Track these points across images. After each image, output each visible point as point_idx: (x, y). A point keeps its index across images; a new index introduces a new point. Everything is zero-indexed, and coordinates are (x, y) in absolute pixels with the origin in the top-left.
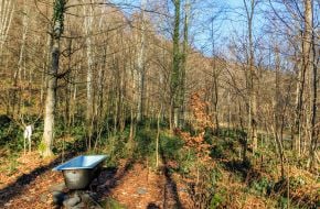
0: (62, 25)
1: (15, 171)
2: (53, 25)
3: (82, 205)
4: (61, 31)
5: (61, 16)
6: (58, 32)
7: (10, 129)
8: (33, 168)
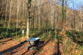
0: (30, 5)
1: (20, 41)
2: (28, 5)
3: (34, 50)
4: (30, 6)
5: (30, 3)
6: (29, 7)
7: (20, 31)
8: (24, 41)
